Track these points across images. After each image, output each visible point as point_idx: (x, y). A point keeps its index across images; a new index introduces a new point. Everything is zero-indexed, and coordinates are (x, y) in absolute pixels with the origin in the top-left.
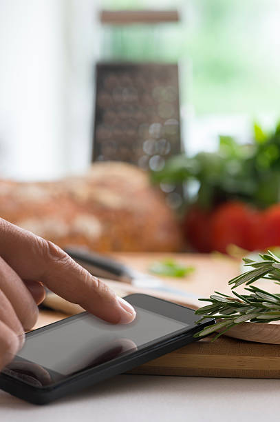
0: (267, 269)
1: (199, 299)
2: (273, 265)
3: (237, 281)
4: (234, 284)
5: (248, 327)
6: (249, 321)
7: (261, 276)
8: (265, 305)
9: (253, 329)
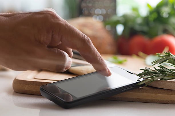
0: (168, 58)
1: (140, 69)
2: (170, 57)
3: (155, 63)
4: (154, 64)
5: (159, 82)
6: (159, 79)
7: (165, 61)
8: (167, 73)
9: (162, 83)
